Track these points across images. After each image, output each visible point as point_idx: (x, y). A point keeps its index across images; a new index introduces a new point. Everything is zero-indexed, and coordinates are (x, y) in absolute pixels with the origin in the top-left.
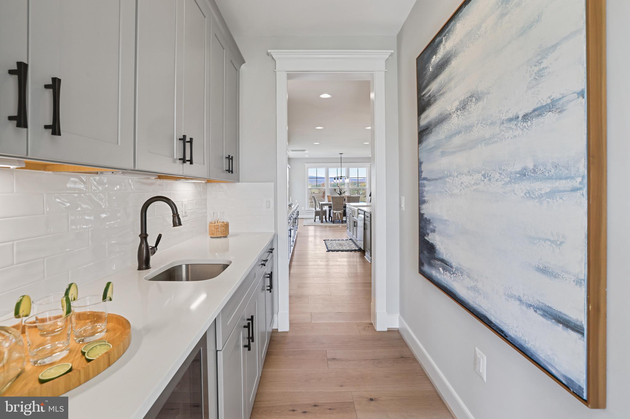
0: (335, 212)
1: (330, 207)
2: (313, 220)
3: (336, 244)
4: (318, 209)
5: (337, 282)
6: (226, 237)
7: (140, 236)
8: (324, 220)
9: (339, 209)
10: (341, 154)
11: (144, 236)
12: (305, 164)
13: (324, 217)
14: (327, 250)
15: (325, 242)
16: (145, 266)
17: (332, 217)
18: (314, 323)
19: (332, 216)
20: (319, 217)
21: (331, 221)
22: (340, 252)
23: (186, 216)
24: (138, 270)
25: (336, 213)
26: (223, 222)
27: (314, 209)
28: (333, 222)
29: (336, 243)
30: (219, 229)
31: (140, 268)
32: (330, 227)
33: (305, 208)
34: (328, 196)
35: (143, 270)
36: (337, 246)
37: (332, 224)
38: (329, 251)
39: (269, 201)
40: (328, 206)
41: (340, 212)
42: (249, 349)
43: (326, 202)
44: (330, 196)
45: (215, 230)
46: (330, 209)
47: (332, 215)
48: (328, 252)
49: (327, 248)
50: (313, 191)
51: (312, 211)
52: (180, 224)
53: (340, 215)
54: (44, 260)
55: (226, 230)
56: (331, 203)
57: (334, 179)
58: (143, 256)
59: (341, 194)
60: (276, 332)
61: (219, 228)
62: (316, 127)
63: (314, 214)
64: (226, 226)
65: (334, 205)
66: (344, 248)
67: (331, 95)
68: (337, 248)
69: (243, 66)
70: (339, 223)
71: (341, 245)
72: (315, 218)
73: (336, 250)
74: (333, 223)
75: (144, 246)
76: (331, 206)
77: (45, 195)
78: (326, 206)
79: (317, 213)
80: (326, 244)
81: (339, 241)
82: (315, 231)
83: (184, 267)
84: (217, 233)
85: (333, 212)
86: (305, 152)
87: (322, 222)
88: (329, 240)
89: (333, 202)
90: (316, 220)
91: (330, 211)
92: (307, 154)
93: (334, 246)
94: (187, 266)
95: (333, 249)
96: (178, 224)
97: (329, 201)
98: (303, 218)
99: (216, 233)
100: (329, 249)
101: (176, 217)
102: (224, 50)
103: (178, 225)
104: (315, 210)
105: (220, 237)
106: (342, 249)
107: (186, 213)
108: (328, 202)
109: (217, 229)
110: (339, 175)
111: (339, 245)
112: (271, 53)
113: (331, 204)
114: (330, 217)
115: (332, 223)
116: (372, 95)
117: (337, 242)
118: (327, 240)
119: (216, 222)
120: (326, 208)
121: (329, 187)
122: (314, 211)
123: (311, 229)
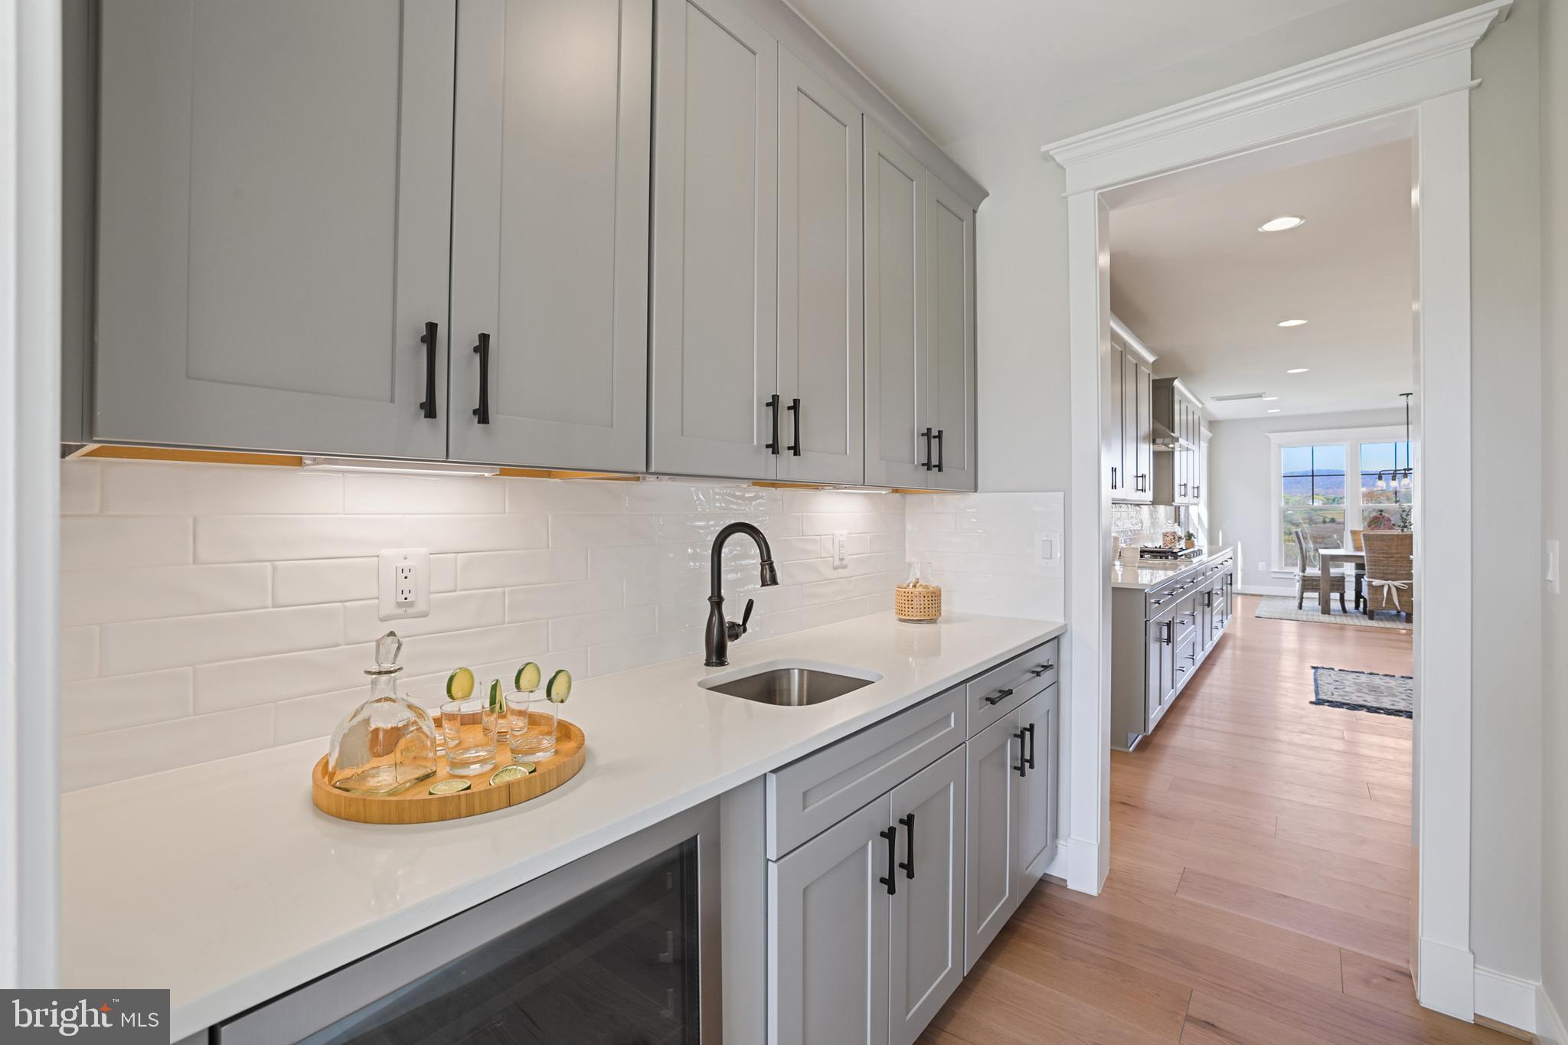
0: (1376, 582)
1: (1360, 566)
2: (1297, 603)
3: (1359, 684)
4: (1314, 571)
5: (1314, 802)
6: (932, 621)
7: (710, 599)
8: (1335, 605)
9: (1393, 576)
10: (1408, 395)
11: (717, 601)
12: (1270, 435)
13: (1335, 596)
14: (1314, 700)
15: (1315, 674)
16: (717, 660)
17: (1365, 601)
18: (1183, 900)
19: (1366, 597)
20: (1317, 594)
21: (1365, 613)
22: (1363, 713)
23: (845, 567)
24: (706, 665)
25: (1383, 586)
26: (926, 587)
27: (1297, 570)
28: (1370, 615)
29: (1355, 683)
30: (915, 603)
31: (708, 663)
32: (1359, 629)
33: (1269, 565)
34: (1353, 533)
35: (712, 666)
36: (1359, 691)
37: (1365, 622)
38: (1319, 702)
39: (1051, 541)
40: (1353, 564)
41: (1397, 583)
42: (892, 891)
43: (1347, 550)
44: (1359, 532)
45: (907, 602)
46: (1360, 572)
47: (1365, 592)
48: (1318, 706)
49: (1317, 693)
50: (1331, 516)
51: (1292, 576)
52: (774, 581)
53: (1398, 595)
54: (548, 622)
55: (930, 606)
56: (1363, 554)
57: (1377, 476)
58: (713, 639)
59: (1406, 527)
60: (1059, 886)
61: (915, 599)
62: (1279, 323)
63: (1298, 586)
64: (934, 597)
65: (1374, 562)
66: (1386, 703)
67: (1301, 218)
68: (1355, 699)
69: (984, 207)
70: (1393, 620)
71: (1374, 690)
72: (1302, 598)
73: (1348, 704)
74: (1371, 618)
75: (715, 619)
76: (1364, 564)
77: (550, 517)
78: (1349, 564)
79: (1308, 584)
80: (1316, 680)
81: (1373, 677)
82: (1302, 638)
83: (795, 676)
84: (911, 610)
85: (1370, 585)
86: (1265, 399)
87: (1326, 610)
88: (1333, 669)
89: (1369, 549)
90: (1303, 604)
91: (1359, 578)
92: (1273, 404)
93: (1348, 689)
94: (801, 671)
95: (1339, 699)
96: (770, 581)
97: (1358, 548)
98: (1262, 596)
99: (907, 609)
100: (1322, 696)
101: (767, 567)
102: (914, 182)
103: (769, 583)
104: (1301, 574)
105: (918, 620)
106: (1375, 705)
107: (842, 560)
108: (1352, 549)
109: (910, 602)
110: (1401, 466)
111: (1365, 691)
112: (1051, 153)
113: (1363, 557)
114: (1362, 600)
115: (1366, 617)
116: (1415, 195)
117: (1363, 678)
118: (1323, 668)
119: (911, 585)
120: (1349, 570)
121: (1362, 504)
122: (1297, 578)
123: (1289, 628)
